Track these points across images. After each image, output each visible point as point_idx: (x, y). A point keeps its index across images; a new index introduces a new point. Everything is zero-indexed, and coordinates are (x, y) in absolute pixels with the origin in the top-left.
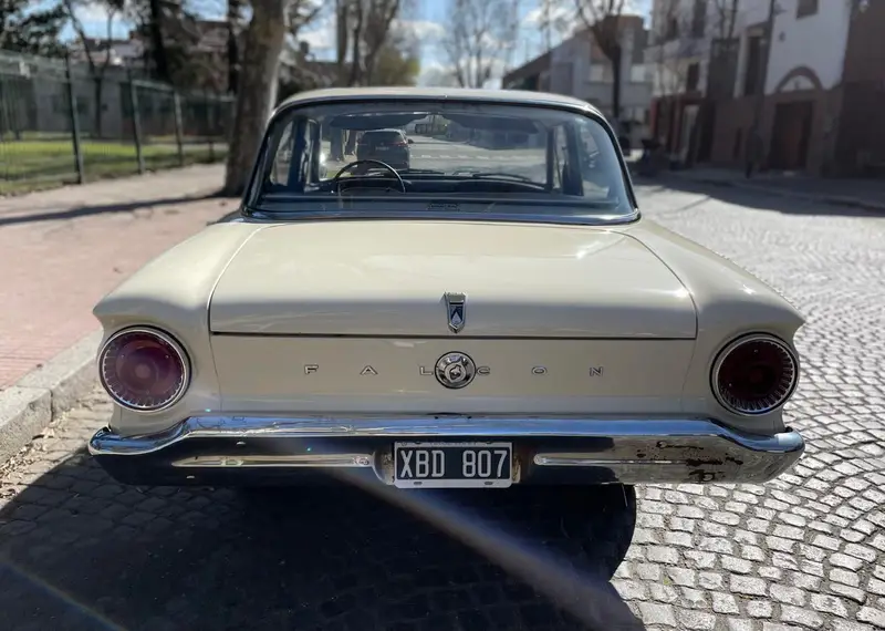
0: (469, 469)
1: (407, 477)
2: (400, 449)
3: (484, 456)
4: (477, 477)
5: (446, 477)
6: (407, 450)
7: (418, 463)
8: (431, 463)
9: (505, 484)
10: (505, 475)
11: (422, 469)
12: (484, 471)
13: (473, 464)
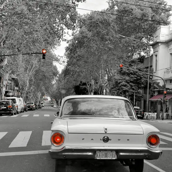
0: (109, 156)
1: (98, 157)
2: (97, 153)
3: (111, 154)
4: (110, 157)
5: (105, 157)
6: (98, 153)
7: (100, 155)
8: (102, 155)
9: (114, 158)
10: (114, 157)
11: (101, 156)
12: (111, 156)
13: (109, 155)
